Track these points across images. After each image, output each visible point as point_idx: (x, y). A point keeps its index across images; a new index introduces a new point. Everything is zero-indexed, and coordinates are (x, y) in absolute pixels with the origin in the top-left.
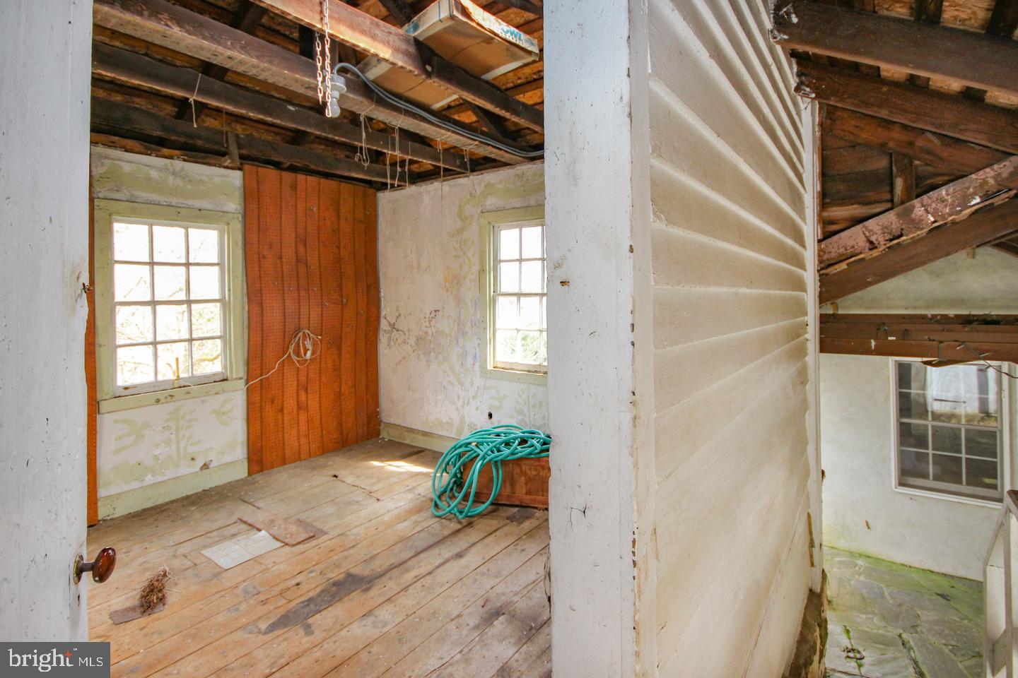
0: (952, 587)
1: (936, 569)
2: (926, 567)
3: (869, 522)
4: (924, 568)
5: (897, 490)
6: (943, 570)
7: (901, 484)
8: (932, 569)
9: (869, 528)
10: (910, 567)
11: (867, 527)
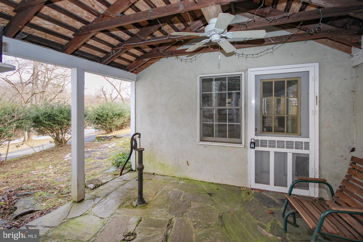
0: (217, 189)
1: (214, 182)
2: (210, 181)
3: (188, 161)
4: (209, 182)
5: (199, 143)
6: (217, 182)
7: (201, 140)
8: (213, 182)
9: (188, 165)
10: (204, 182)
11: (187, 164)
